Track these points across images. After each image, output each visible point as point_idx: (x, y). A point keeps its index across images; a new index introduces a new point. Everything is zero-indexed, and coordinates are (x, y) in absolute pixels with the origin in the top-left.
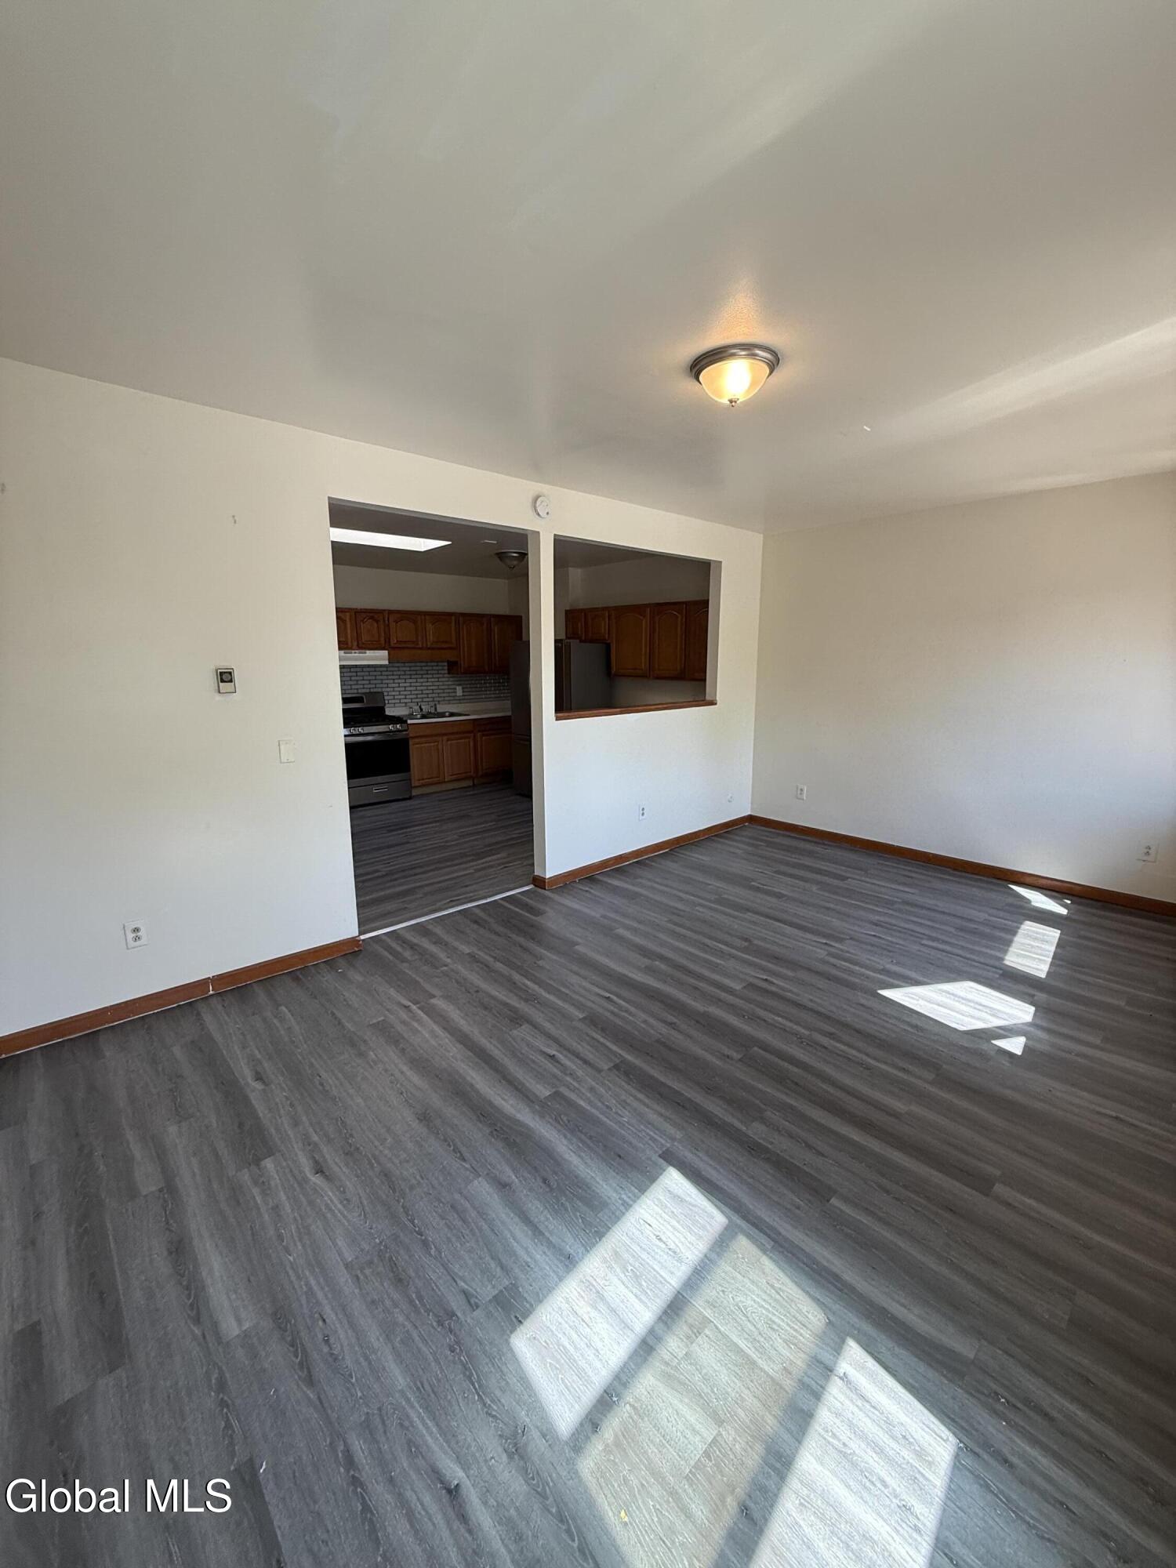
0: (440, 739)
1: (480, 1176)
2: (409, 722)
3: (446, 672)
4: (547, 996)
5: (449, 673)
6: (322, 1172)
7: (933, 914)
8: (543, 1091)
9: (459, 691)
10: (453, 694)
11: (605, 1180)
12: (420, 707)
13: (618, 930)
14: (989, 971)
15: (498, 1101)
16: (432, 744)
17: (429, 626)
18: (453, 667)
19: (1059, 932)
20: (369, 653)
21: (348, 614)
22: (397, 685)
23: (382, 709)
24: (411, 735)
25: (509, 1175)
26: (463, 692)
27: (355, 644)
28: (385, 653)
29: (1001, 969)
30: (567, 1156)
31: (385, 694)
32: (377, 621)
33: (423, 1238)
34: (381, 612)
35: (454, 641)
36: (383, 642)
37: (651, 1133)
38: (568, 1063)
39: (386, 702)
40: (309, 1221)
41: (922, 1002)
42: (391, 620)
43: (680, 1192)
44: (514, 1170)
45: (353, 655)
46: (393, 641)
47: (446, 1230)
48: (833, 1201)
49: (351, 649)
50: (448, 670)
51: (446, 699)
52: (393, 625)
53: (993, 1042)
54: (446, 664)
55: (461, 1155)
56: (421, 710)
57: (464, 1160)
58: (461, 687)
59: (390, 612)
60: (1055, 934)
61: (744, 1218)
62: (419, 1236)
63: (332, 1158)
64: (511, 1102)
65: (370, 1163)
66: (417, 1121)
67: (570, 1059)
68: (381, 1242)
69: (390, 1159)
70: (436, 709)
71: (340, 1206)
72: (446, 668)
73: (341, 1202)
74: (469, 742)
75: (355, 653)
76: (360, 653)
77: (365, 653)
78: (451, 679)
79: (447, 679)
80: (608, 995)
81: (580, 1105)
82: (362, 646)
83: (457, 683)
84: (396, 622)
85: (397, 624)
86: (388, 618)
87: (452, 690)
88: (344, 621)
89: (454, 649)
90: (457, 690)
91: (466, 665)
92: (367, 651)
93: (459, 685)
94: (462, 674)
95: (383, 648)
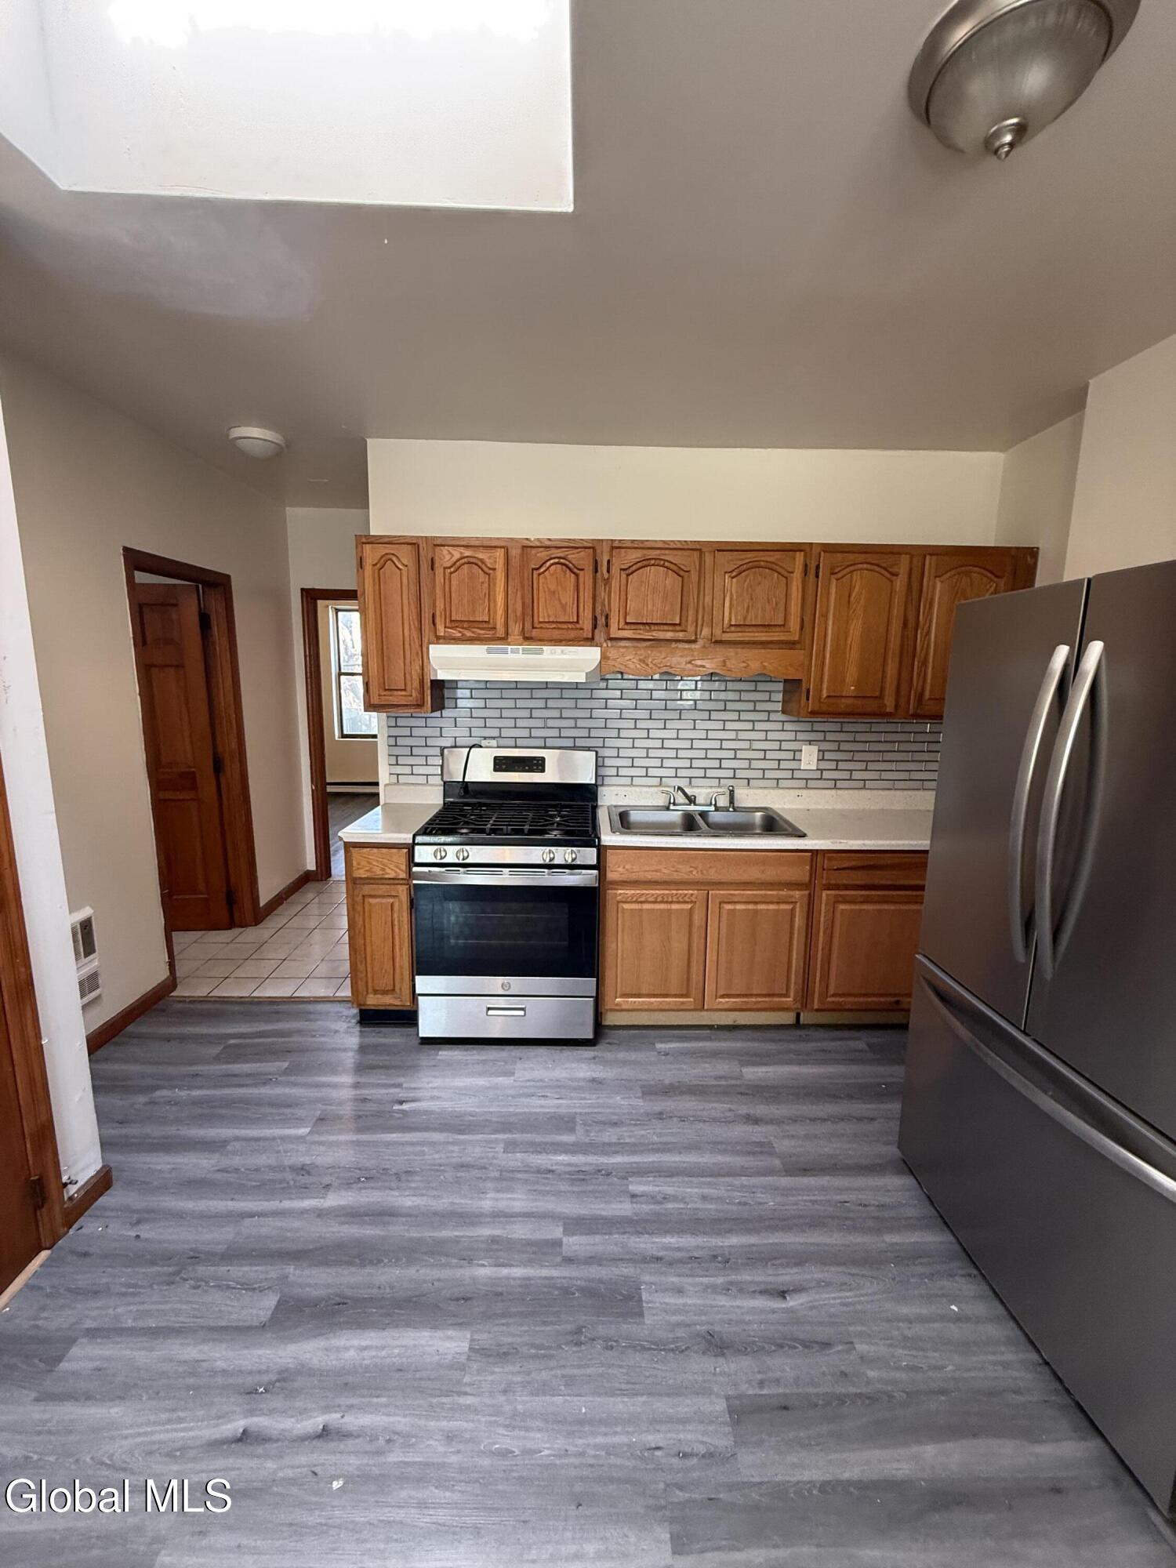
3: (779, 707)
5: (784, 712)
9: (809, 758)
10: (793, 767)
17: (725, 583)
18: (795, 698)
20: (553, 654)
21: (500, 555)
26: (821, 759)
27: (515, 629)
28: (590, 653)
31: (603, 753)
32: (577, 572)
35: (794, 624)
36: (587, 624)
39: (606, 773)
42: (615, 570)
45: (510, 656)
46: (617, 623)
49: (504, 639)
50: (784, 702)
52: (617, 580)
54: (777, 686)
58: (814, 749)
59: (617, 548)
72: (780, 697)
75: (515, 650)
76: (525, 652)
77: (541, 652)
78: (788, 726)
79: (779, 726)
82: (534, 633)
83: (800, 736)
84: (628, 571)
85: (630, 577)
86: (609, 561)
87: (790, 755)
88: (488, 573)
89: (791, 645)
90: (804, 756)
91: (825, 694)
92: (545, 648)
93: (810, 742)
94: (813, 713)
95: (590, 641)
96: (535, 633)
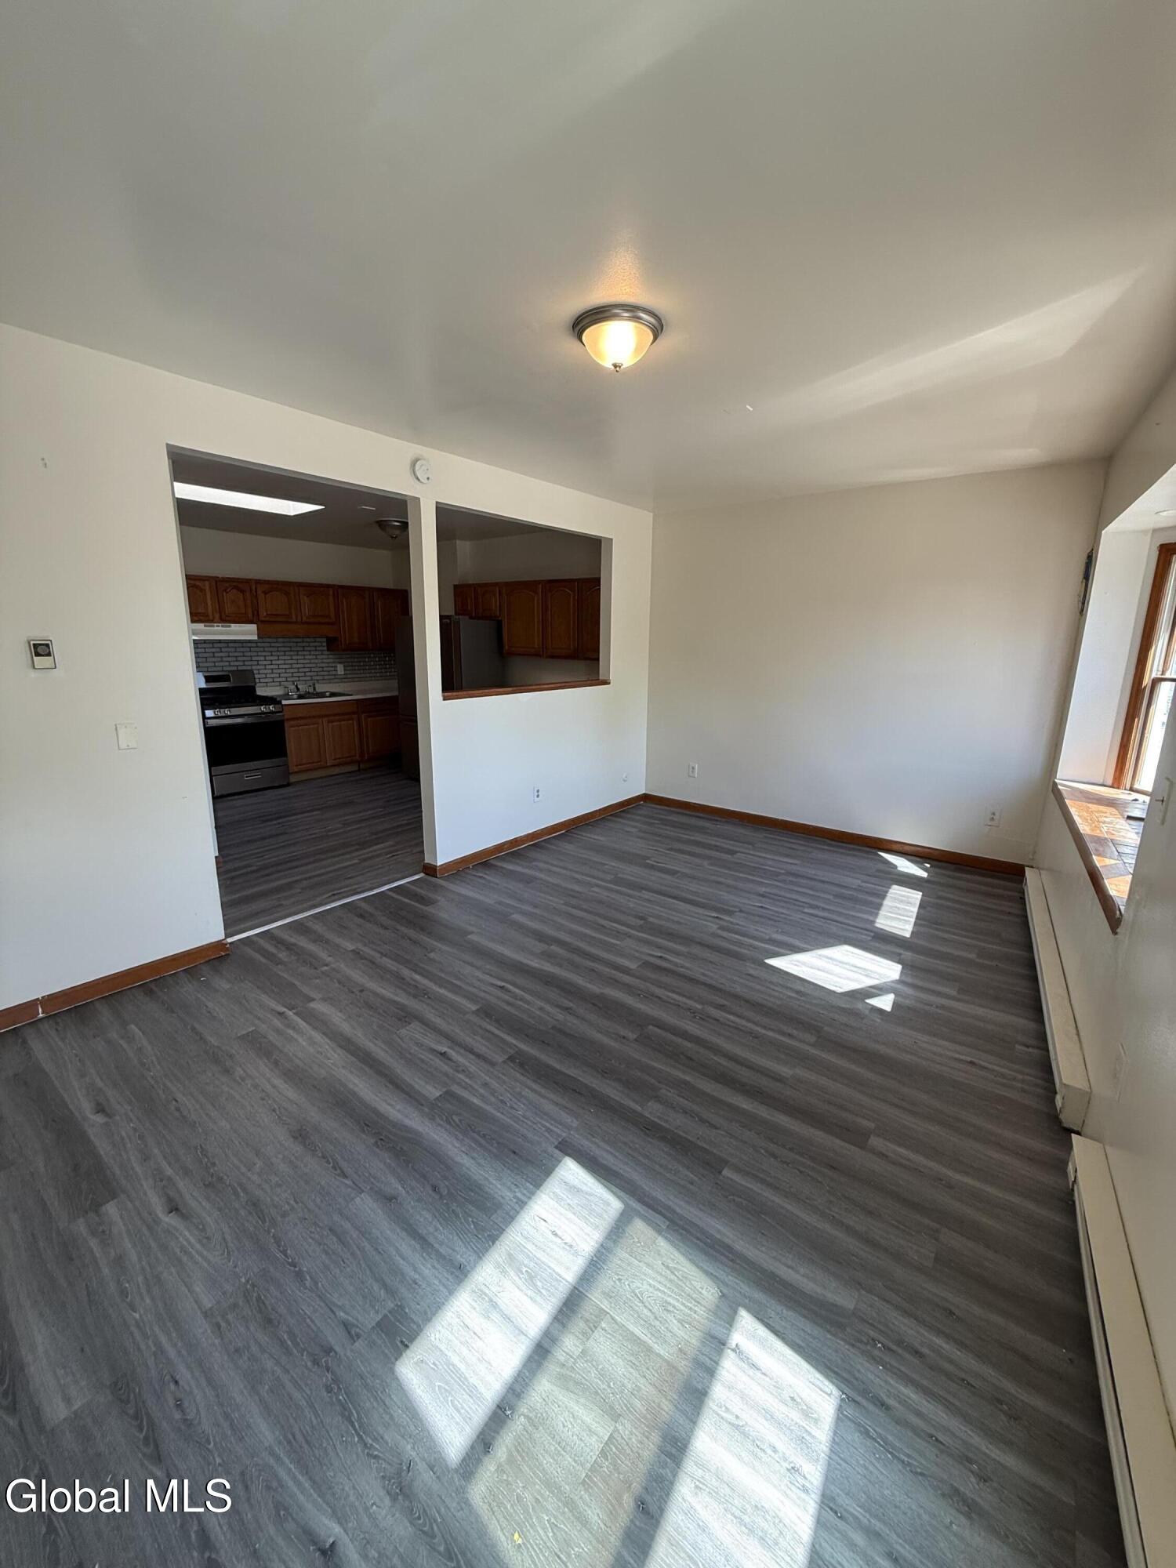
0: (320, 720)
1: (363, 1191)
2: (284, 702)
3: (325, 648)
4: (438, 989)
5: (328, 650)
6: (177, 1209)
7: (813, 883)
8: (433, 1092)
9: (340, 670)
10: (334, 673)
11: (499, 1179)
12: (297, 686)
13: (513, 916)
14: (862, 934)
15: (384, 1108)
16: (312, 726)
17: (305, 600)
18: (332, 644)
19: (921, 893)
20: (234, 627)
21: (207, 583)
22: (270, 662)
23: (253, 689)
24: (286, 717)
25: (394, 1186)
26: (345, 670)
27: (217, 616)
28: (253, 627)
29: (871, 931)
30: (458, 1159)
31: (255, 672)
32: (242, 591)
33: (297, 1269)
34: (248, 581)
35: (332, 615)
36: (250, 615)
37: (547, 1124)
38: (461, 1059)
39: (257, 681)
40: (160, 1269)
41: (805, 969)
42: (259, 592)
43: (576, 1183)
44: (401, 1180)
45: (213, 628)
46: (263, 614)
47: (323, 1256)
48: (726, 1172)
49: (212, 621)
50: (328, 646)
51: (326, 677)
52: (261, 596)
53: (867, 1001)
54: (325, 640)
55: (343, 1172)
56: (298, 689)
57: (345, 1176)
58: (342, 666)
59: (258, 582)
60: (917, 896)
61: (641, 1201)
62: (292, 1268)
63: (189, 1192)
64: (398, 1107)
65: (236, 1193)
66: (292, 1140)
67: (462, 1055)
68: (248, 1281)
69: (259, 1185)
70: (314, 689)
71: (198, 1246)
72: (325, 644)
73: (200, 1241)
74: (353, 723)
75: (218, 626)
76: (222, 626)
77: (230, 626)
78: (331, 656)
79: (326, 656)
80: (503, 984)
81: (474, 1104)
82: (226, 619)
83: (338, 660)
84: (265, 593)
85: (267, 596)
86: (256, 589)
87: (333, 669)
88: (202, 590)
89: (332, 624)
90: (338, 669)
91: (347, 642)
92: (232, 625)
93: (340, 663)
94: (344, 650)
95: (251, 622)
96: (228, 618)
